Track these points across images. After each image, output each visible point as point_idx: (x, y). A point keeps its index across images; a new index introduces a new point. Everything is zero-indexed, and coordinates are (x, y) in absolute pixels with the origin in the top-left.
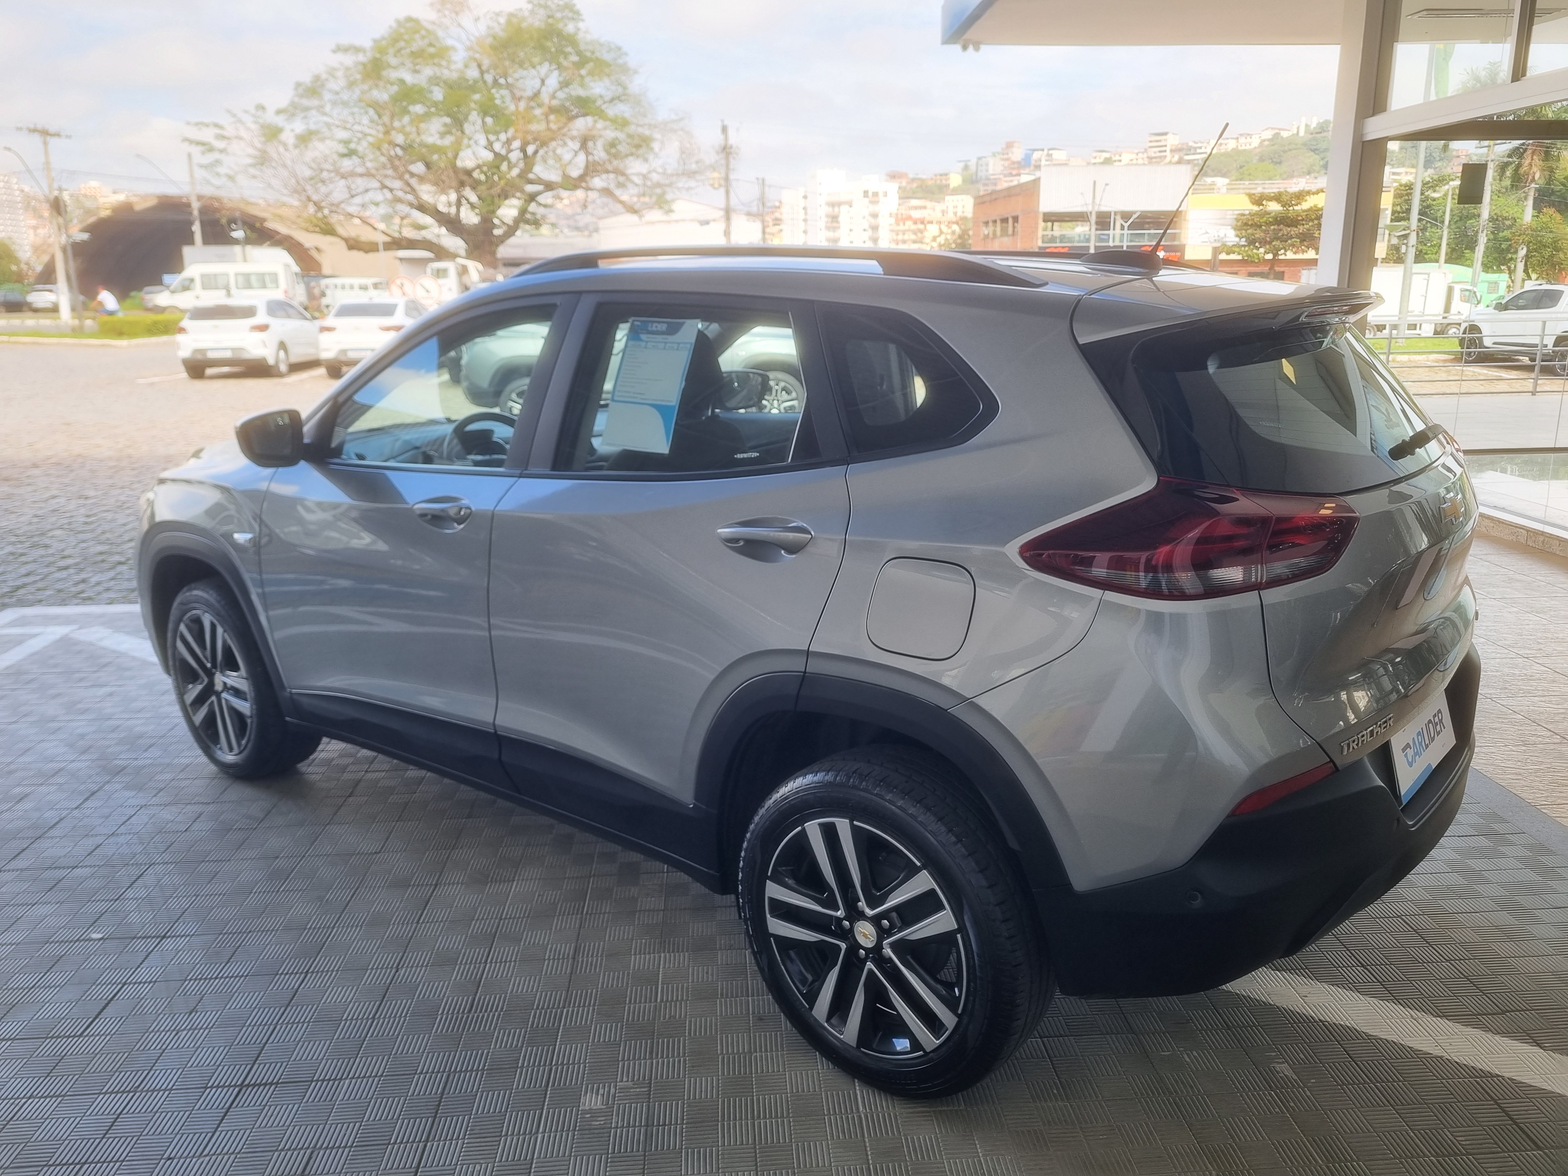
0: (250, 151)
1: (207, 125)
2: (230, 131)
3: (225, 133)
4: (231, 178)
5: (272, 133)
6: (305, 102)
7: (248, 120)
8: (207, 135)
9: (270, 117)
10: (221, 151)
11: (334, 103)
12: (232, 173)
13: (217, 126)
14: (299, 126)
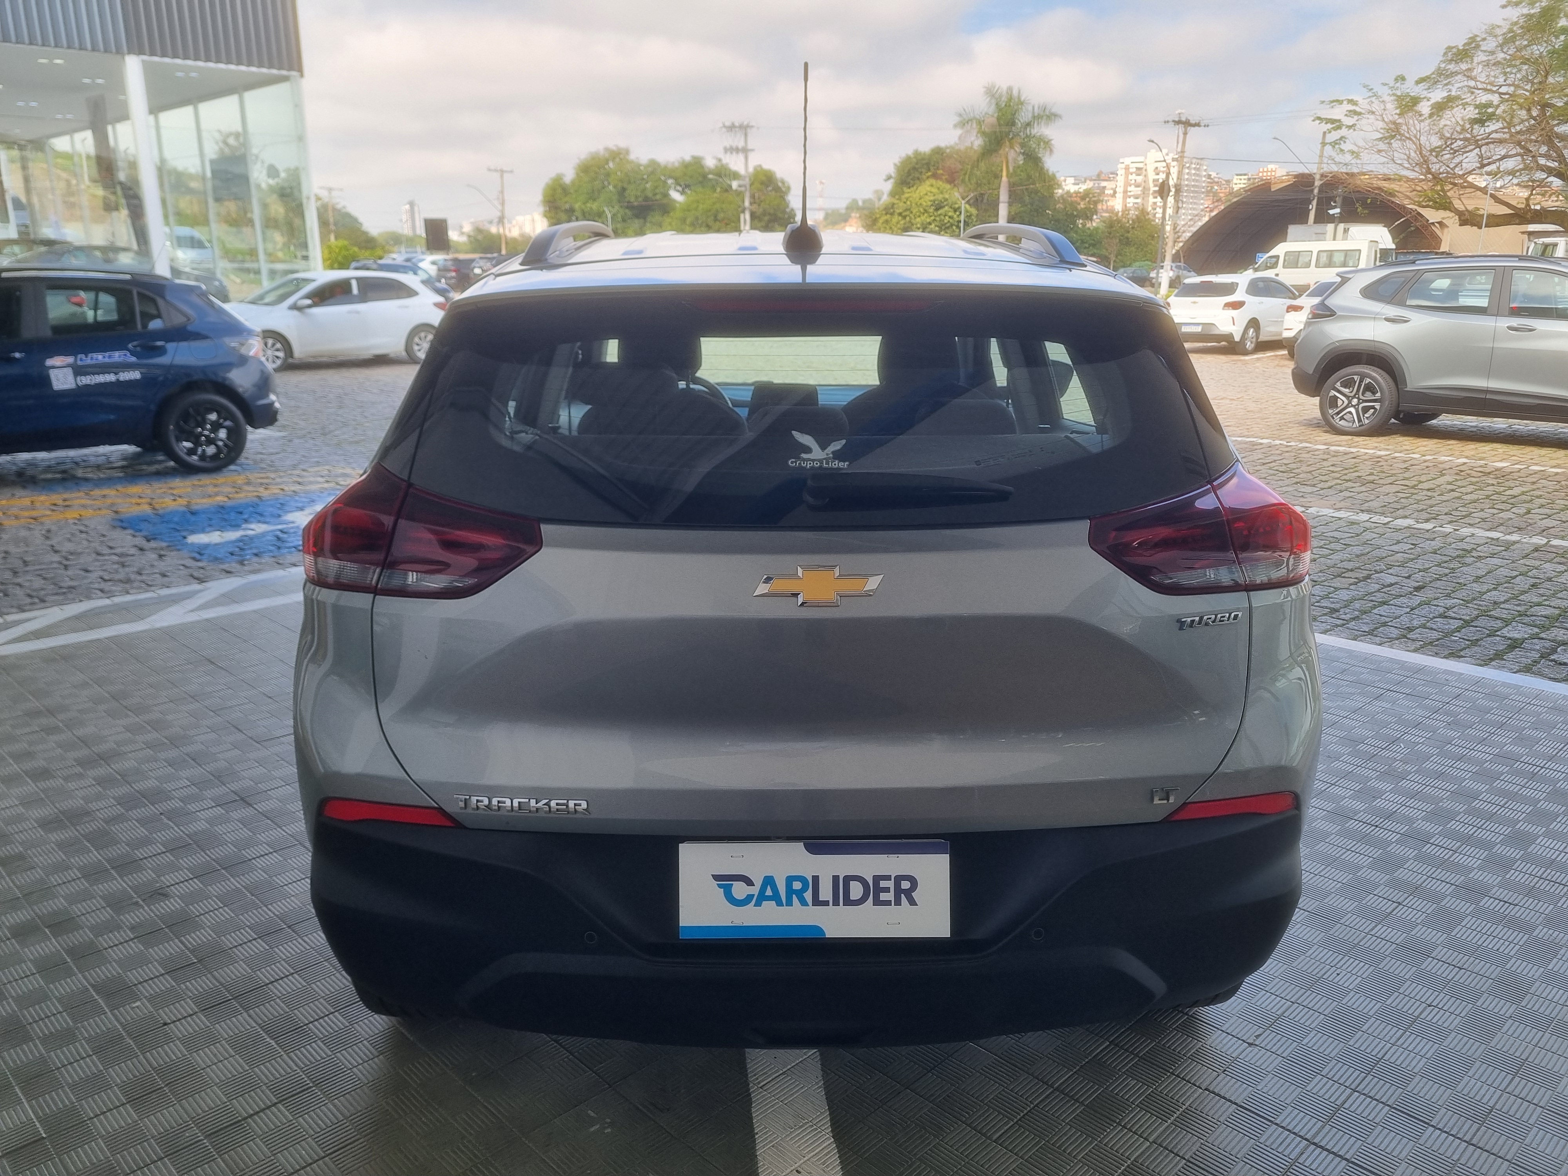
0: (1381, 125)
1: (1340, 102)
2: (1363, 105)
3: (1358, 109)
4: (1355, 154)
5: (1408, 104)
6: (1452, 67)
7: (1385, 93)
8: (1338, 113)
9: (1411, 88)
10: (1349, 127)
11: (1487, 64)
12: (1355, 149)
13: (1350, 101)
14: (1438, 95)
